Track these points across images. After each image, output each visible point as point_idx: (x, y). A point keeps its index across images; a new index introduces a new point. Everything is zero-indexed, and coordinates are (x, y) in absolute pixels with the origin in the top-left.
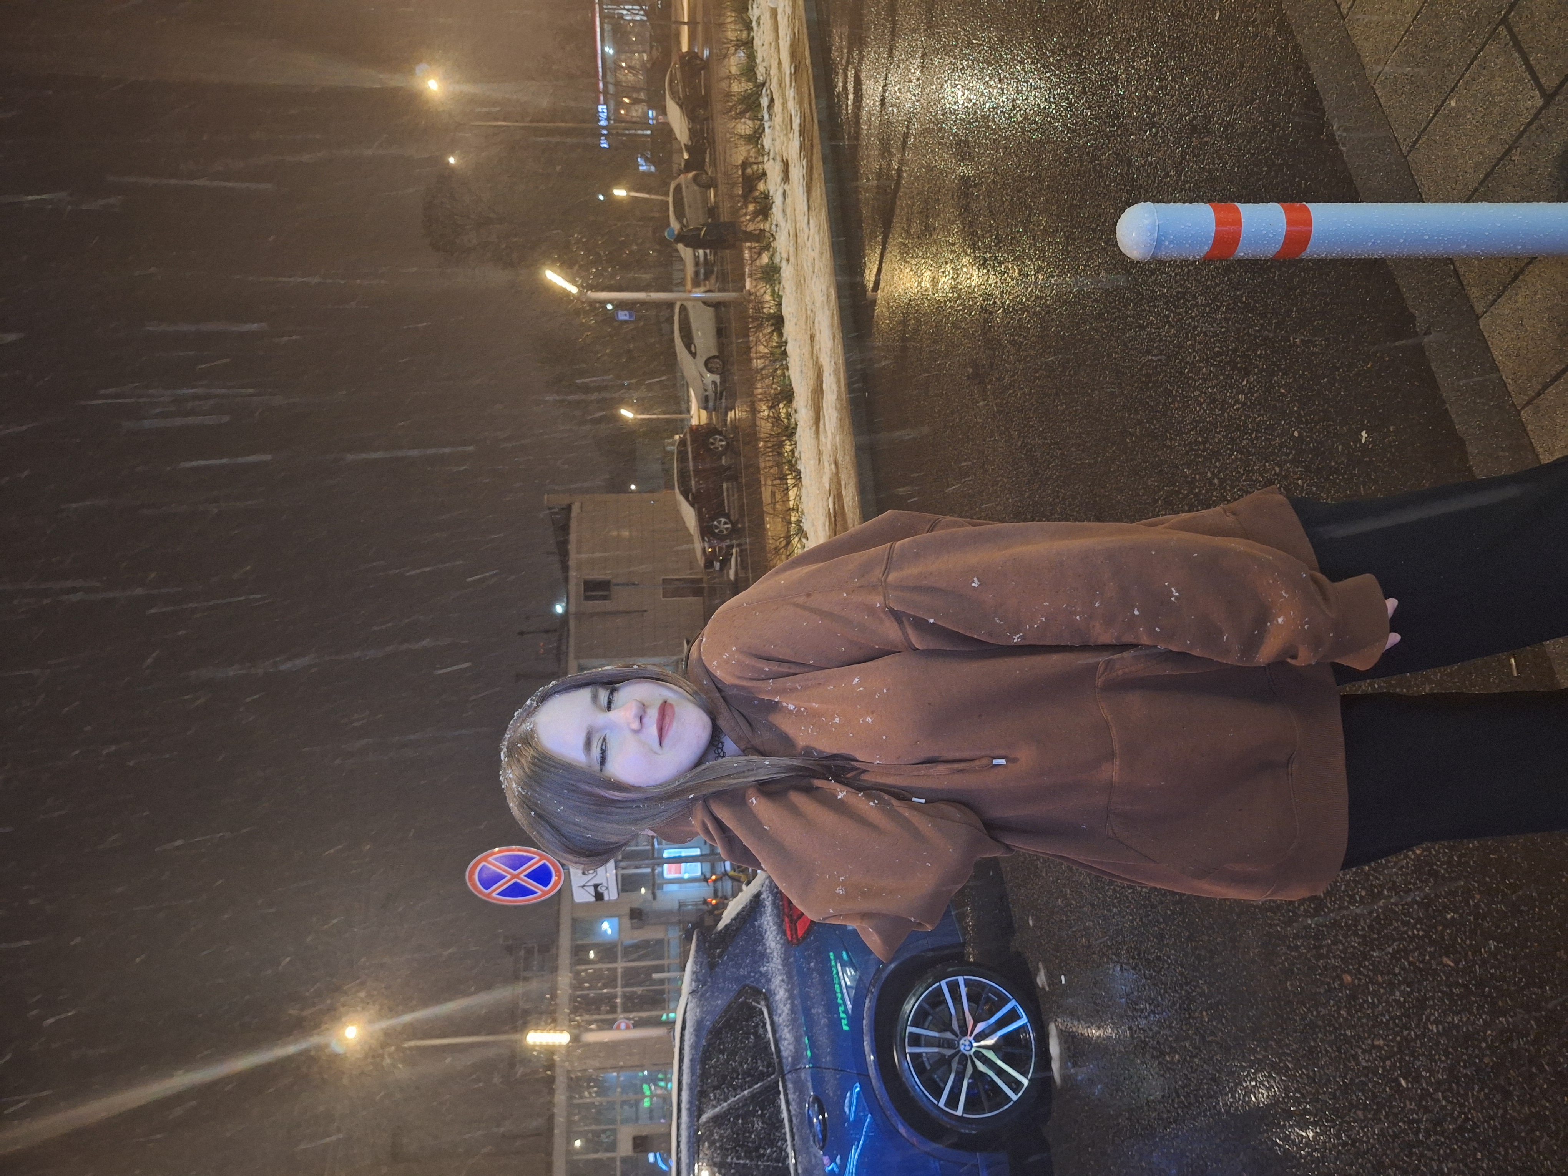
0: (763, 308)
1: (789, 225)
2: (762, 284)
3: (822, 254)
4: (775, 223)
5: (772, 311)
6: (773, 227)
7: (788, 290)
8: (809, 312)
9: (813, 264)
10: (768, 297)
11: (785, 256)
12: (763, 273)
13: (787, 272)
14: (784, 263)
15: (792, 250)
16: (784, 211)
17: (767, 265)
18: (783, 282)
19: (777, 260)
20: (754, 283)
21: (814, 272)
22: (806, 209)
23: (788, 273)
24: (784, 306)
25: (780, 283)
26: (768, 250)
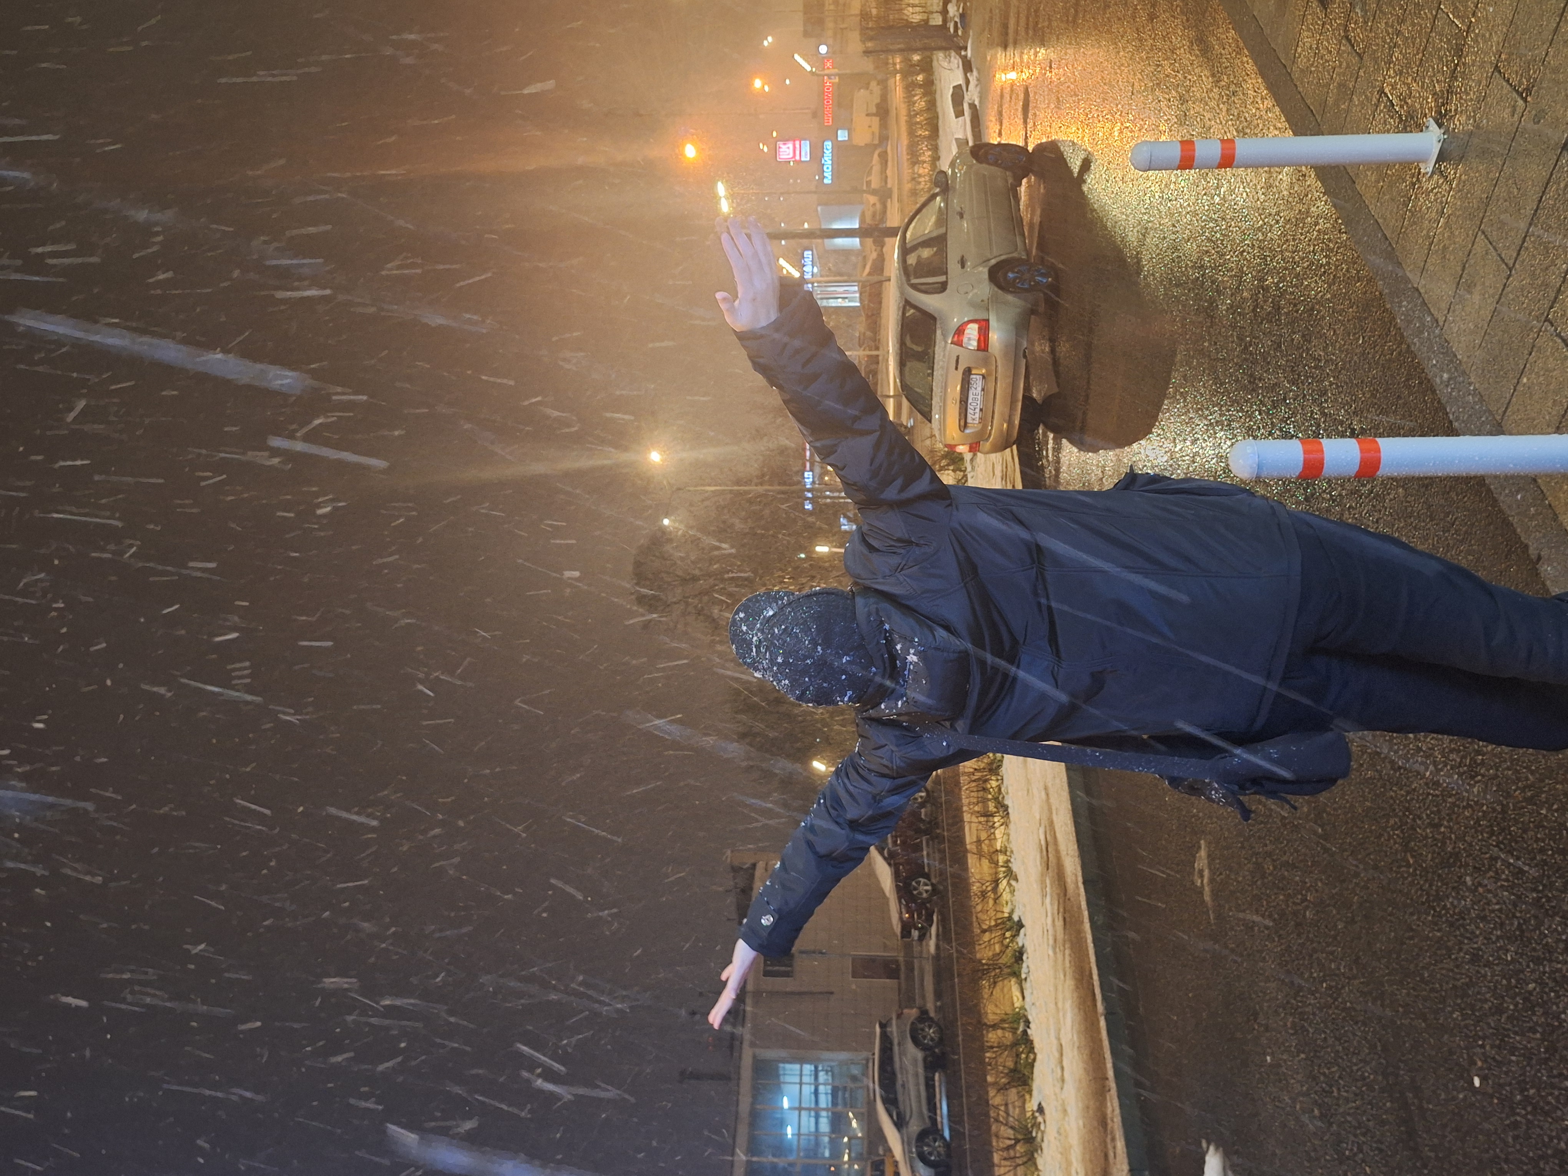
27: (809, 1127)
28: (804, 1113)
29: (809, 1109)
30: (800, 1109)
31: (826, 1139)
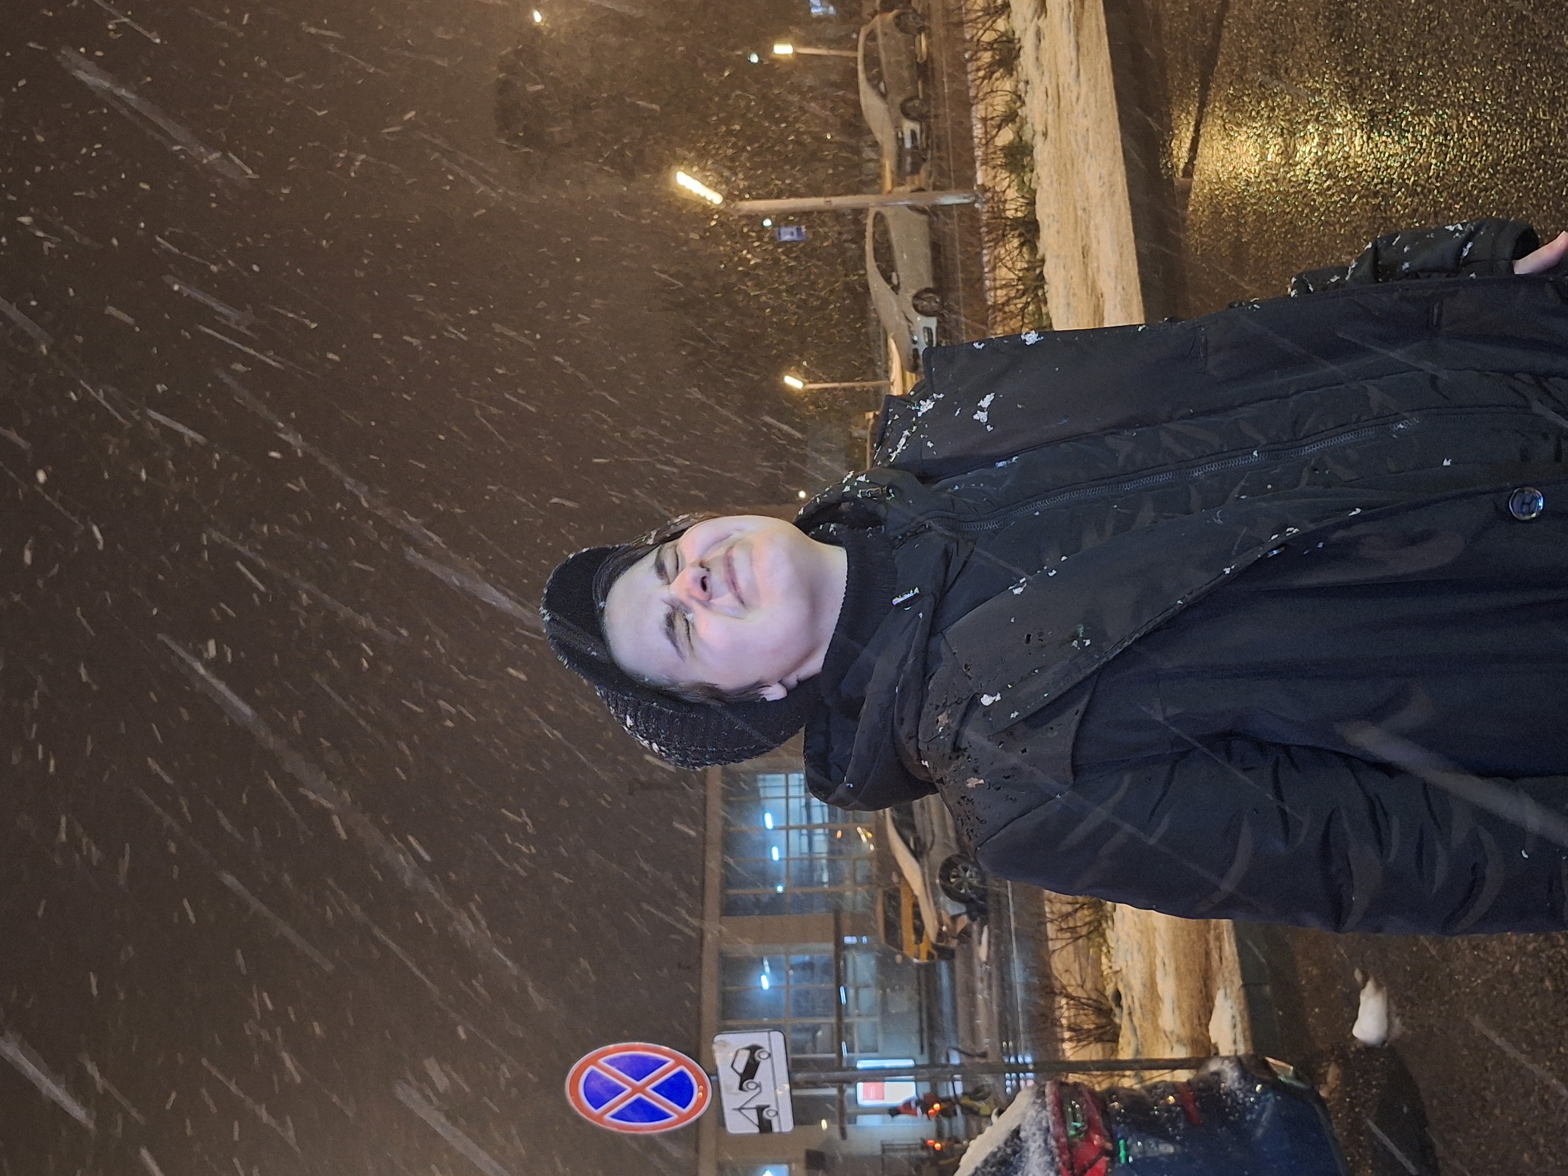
0: (1004, 210)
1: (1046, 79)
2: (1003, 174)
3: (1101, 120)
4: (1023, 77)
5: (1020, 214)
6: (1021, 86)
7: (1045, 181)
8: (1080, 212)
9: (1086, 137)
10: (1012, 193)
11: (1039, 128)
12: (1005, 156)
13: (1042, 152)
14: (1039, 139)
15: (1050, 118)
16: (1037, 59)
17: (1011, 144)
18: (1038, 169)
19: (1027, 136)
20: (992, 173)
21: (1087, 150)
22: (1073, 54)
23: (1045, 154)
24: (1038, 206)
25: (1032, 171)
26: (1013, 121)
27: (800, 849)
28: (793, 834)
29: (800, 828)
30: (788, 828)
31: (824, 862)
